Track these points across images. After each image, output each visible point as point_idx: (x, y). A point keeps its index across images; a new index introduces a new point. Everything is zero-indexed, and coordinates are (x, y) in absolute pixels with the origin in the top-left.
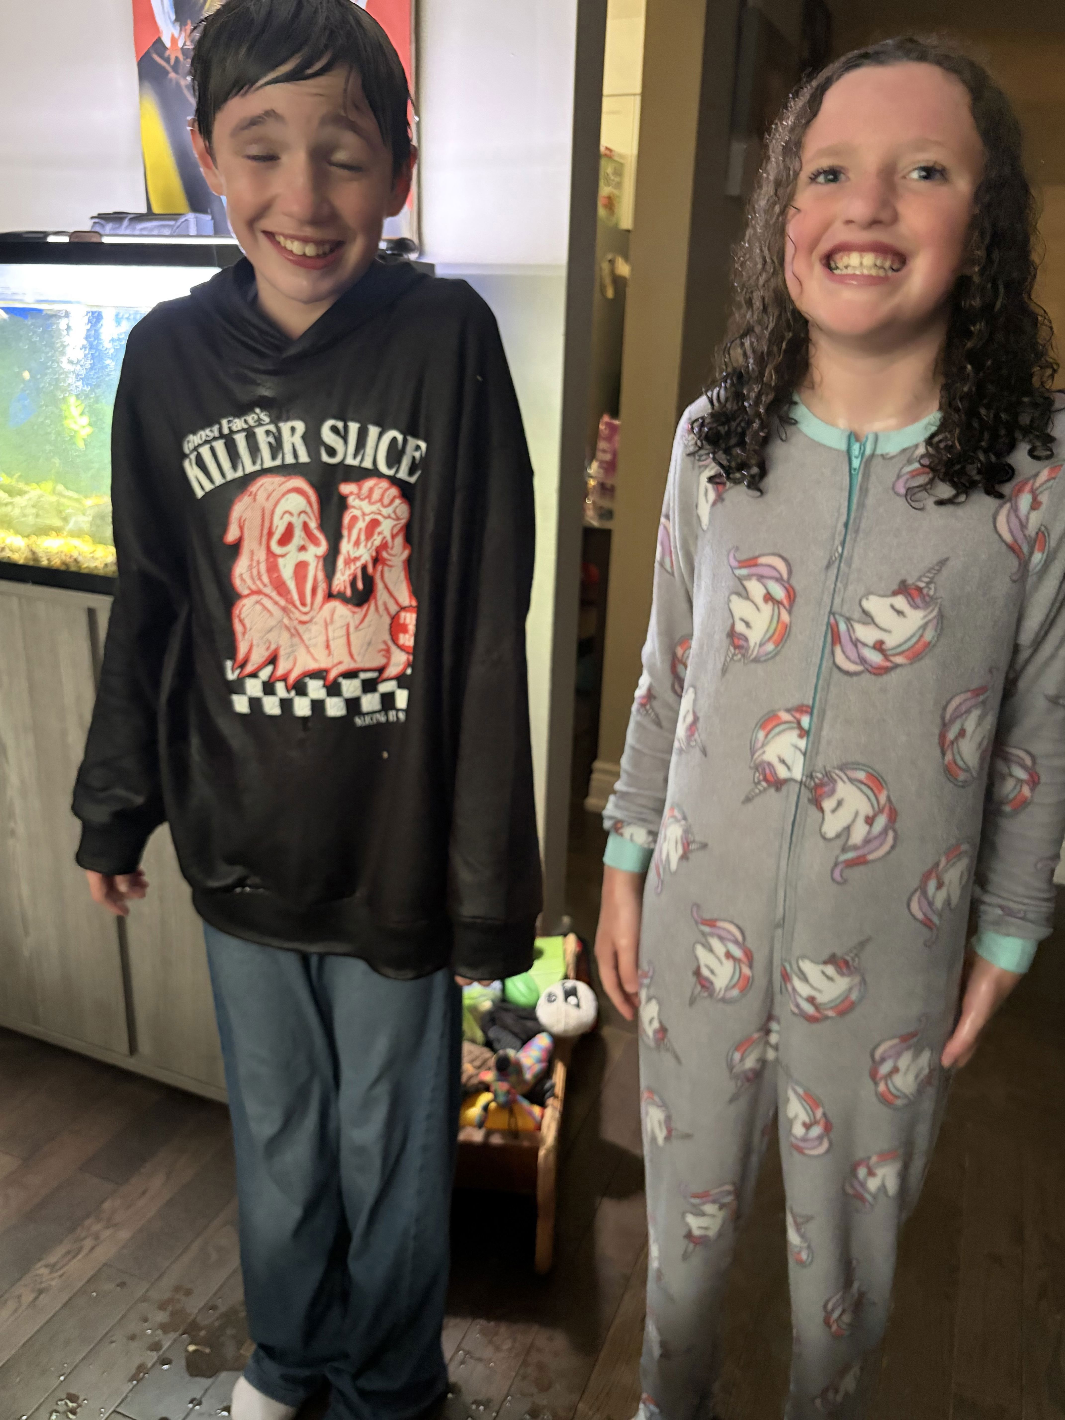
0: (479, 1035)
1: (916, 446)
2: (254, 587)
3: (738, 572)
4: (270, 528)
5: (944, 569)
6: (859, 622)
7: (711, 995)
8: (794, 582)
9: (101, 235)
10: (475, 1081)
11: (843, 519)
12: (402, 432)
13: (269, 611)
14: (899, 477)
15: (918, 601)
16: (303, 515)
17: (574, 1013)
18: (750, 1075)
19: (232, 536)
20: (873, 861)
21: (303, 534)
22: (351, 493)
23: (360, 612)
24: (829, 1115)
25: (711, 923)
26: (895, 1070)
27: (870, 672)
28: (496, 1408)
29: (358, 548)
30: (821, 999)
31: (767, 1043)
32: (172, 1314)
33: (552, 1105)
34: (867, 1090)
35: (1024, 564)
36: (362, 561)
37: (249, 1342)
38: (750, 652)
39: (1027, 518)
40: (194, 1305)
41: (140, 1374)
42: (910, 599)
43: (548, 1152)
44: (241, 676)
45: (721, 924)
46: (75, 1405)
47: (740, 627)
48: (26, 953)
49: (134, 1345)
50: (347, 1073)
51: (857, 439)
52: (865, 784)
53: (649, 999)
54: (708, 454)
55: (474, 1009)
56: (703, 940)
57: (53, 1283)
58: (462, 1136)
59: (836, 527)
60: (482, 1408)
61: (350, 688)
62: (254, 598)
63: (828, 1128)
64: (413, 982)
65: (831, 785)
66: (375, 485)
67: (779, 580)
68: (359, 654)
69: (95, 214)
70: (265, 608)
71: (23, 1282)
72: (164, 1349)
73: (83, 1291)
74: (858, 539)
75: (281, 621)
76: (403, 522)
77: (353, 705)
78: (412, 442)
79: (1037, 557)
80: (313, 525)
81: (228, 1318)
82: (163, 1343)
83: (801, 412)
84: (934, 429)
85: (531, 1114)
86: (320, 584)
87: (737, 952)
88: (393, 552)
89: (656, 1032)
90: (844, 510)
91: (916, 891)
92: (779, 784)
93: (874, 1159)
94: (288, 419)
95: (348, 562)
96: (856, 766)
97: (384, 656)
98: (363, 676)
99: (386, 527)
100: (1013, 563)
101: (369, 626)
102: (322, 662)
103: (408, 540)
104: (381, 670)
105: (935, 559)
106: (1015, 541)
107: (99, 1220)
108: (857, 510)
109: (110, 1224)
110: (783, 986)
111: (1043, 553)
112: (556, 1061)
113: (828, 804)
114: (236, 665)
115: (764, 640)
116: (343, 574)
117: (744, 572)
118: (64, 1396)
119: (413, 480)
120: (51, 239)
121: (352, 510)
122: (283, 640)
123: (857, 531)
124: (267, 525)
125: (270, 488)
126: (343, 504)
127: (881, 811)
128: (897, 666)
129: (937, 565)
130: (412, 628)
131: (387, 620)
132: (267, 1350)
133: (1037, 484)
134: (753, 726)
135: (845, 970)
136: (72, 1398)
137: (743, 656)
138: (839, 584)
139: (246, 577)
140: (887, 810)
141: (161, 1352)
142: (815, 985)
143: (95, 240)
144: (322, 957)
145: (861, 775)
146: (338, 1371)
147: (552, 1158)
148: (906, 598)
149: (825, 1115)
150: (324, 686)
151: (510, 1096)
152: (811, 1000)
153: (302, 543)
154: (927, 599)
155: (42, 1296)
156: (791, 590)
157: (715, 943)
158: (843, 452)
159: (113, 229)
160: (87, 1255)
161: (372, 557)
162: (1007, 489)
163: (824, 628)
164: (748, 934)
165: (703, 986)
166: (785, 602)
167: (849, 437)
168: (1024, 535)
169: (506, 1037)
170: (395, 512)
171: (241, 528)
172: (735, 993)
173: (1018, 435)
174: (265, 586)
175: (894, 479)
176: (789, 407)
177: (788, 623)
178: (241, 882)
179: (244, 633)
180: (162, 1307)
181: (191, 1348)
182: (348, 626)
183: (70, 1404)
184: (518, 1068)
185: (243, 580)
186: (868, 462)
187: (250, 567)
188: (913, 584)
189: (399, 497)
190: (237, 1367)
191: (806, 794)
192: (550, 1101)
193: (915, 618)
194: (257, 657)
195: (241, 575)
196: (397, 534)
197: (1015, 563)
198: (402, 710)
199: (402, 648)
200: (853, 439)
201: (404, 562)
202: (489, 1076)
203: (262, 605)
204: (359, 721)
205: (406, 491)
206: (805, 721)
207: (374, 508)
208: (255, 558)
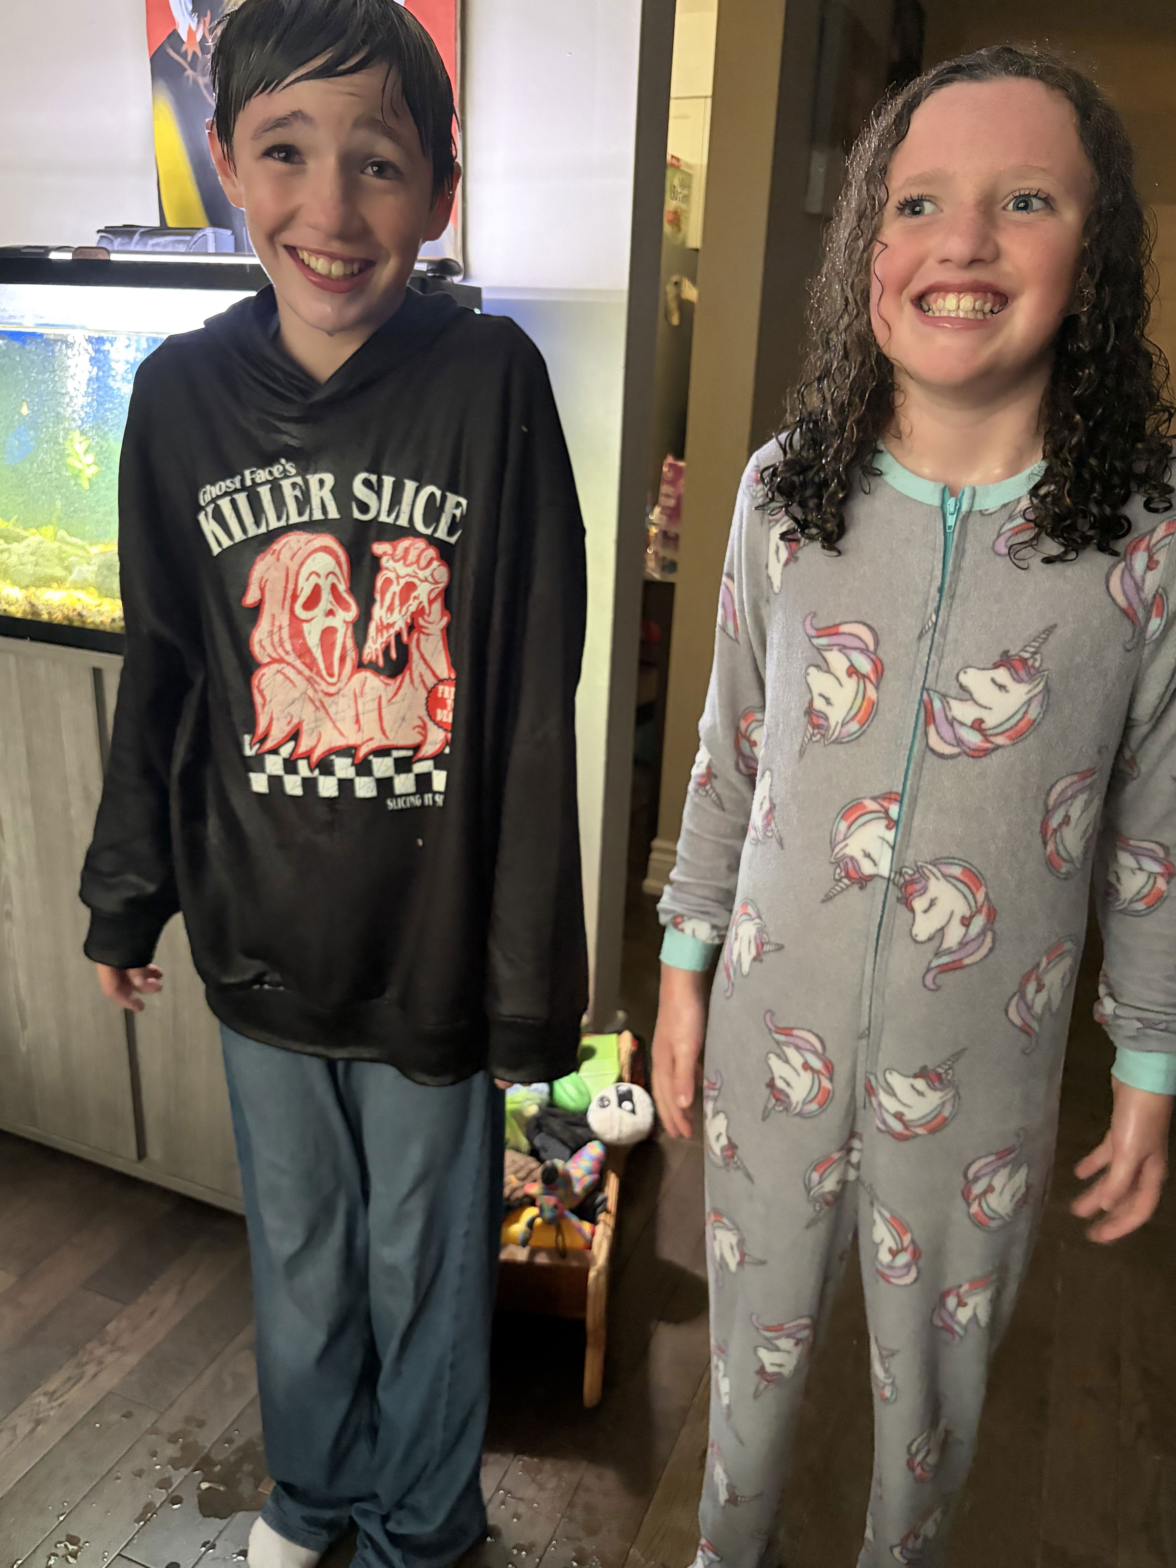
0: (524, 1142)
1: (1019, 500)
2: (274, 655)
3: (816, 641)
4: (295, 590)
5: (1051, 638)
6: (955, 698)
7: (786, 1109)
8: (880, 654)
9: (109, 252)
10: (519, 1194)
11: (937, 583)
12: (439, 488)
13: (291, 681)
14: (999, 535)
15: (1022, 673)
16: (331, 576)
17: (629, 1118)
18: (830, 1198)
19: (251, 598)
20: (968, 965)
21: (331, 598)
22: (385, 553)
23: (394, 684)
24: (917, 1240)
25: (787, 1031)
26: (990, 1189)
27: (968, 755)
28: (540, 1553)
29: (392, 614)
30: (909, 1115)
31: (848, 1162)
32: (183, 1448)
33: (604, 1221)
34: (958, 1213)
35: (1140, 631)
36: (397, 628)
37: (267, 1479)
38: (831, 732)
39: (1143, 580)
40: (207, 1439)
41: (147, 1513)
42: (1012, 670)
43: (599, 1273)
44: (261, 751)
45: (796, 1032)
46: (75, 1548)
47: (819, 704)
48: (23, 1048)
49: (140, 1482)
50: (377, 1186)
51: (953, 494)
52: (962, 882)
53: (716, 1113)
54: (782, 507)
55: (518, 1115)
56: (778, 1051)
57: (52, 1413)
58: (504, 1256)
59: (929, 591)
60: (524, 1553)
61: (383, 767)
62: (276, 667)
63: (916, 1255)
64: (450, 1088)
65: (923, 882)
66: (411, 545)
67: (864, 651)
68: (392, 730)
69: (103, 228)
70: (287, 678)
71: (19, 1411)
72: (173, 1488)
73: (84, 1422)
74: (954, 606)
75: (305, 693)
76: (441, 586)
77: (385, 785)
78: (452, 499)
79: (1155, 624)
80: (342, 587)
81: (245, 1453)
82: (173, 1481)
83: (887, 463)
84: (1038, 479)
85: (580, 1231)
86: (349, 653)
87: (816, 1064)
88: (430, 619)
89: (723, 1149)
90: (938, 573)
91: (1015, 994)
92: (863, 881)
93: (965, 1287)
94: (315, 472)
95: (380, 629)
96: (950, 860)
97: (419, 733)
98: (396, 754)
99: (423, 591)
100: (1127, 629)
101: (403, 700)
102: (352, 739)
103: (447, 606)
104: (417, 748)
105: (1041, 627)
106: (1130, 604)
107: (103, 1343)
108: (953, 573)
109: (115, 1346)
110: (867, 1101)
111: (1162, 617)
112: (609, 1171)
113: (919, 904)
114: (255, 740)
115: (847, 719)
116: (375, 642)
117: (823, 641)
118: (64, 1539)
119: (453, 540)
120: (54, 256)
121: (385, 572)
122: (307, 714)
123: (952, 597)
124: (291, 587)
125: (296, 547)
126: (376, 565)
127: (979, 911)
128: (998, 747)
129: (1044, 632)
130: (450, 703)
131: (424, 694)
132: (287, 1488)
133: (1153, 541)
134: (835, 816)
135: (937, 1084)
136: (73, 1540)
137: (823, 736)
138: (932, 656)
139: (267, 643)
140: (985, 910)
141: (170, 1490)
142: (905, 1101)
143: (102, 256)
144: (348, 1062)
145: (956, 871)
146: (365, 1514)
147: (603, 1279)
148: (1009, 670)
149: (913, 1241)
150: (353, 764)
151: (557, 1211)
152: (899, 1116)
153: (330, 607)
154: (1032, 671)
155: (40, 1428)
156: (878, 663)
157: (791, 1053)
158: (936, 507)
159: (122, 244)
160: (89, 1382)
161: (407, 623)
162: (1121, 545)
163: (916, 707)
164: (828, 1045)
165: (777, 1100)
166: (872, 677)
167: (943, 491)
168: (1140, 599)
169: (554, 1145)
170: (432, 575)
171: (262, 590)
172: (814, 1107)
173: (1134, 487)
174: (287, 653)
175: (995, 537)
176: (873, 457)
177: (876, 701)
178: (259, 979)
179: (264, 705)
180: (173, 1439)
181: (204, 1485)
182: (380, 697)
183: (70, 1547)
184: (567, 1179)
185: (262, 647)
186: (965, 519)
187: (271, 633)
188: (1017, 655)
189: (437, 559)
190: (255, 1507)
191: (893, 892)
192: (602, 1217)
193: (1019, 693)
194: (277, 733)
195: (260, 641)
196: (435, 599)
197: (1130, 629)
198: (440, 793)
199: (439, 724)
200: (947, 494)
201: (442, 630)
202: (535, 1189)
203: (284, 674)
204: (391, 804)
205: (445, 552)
206: (894, 810)
207: (409, 570)
208: (277, 623)
